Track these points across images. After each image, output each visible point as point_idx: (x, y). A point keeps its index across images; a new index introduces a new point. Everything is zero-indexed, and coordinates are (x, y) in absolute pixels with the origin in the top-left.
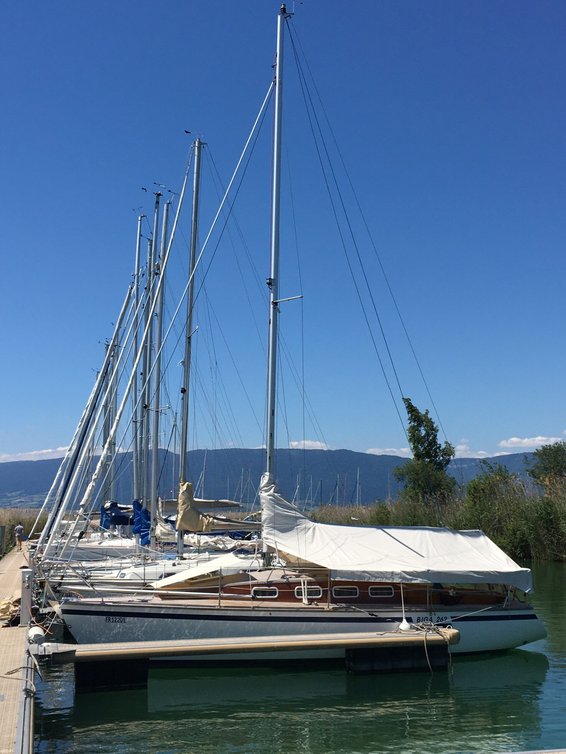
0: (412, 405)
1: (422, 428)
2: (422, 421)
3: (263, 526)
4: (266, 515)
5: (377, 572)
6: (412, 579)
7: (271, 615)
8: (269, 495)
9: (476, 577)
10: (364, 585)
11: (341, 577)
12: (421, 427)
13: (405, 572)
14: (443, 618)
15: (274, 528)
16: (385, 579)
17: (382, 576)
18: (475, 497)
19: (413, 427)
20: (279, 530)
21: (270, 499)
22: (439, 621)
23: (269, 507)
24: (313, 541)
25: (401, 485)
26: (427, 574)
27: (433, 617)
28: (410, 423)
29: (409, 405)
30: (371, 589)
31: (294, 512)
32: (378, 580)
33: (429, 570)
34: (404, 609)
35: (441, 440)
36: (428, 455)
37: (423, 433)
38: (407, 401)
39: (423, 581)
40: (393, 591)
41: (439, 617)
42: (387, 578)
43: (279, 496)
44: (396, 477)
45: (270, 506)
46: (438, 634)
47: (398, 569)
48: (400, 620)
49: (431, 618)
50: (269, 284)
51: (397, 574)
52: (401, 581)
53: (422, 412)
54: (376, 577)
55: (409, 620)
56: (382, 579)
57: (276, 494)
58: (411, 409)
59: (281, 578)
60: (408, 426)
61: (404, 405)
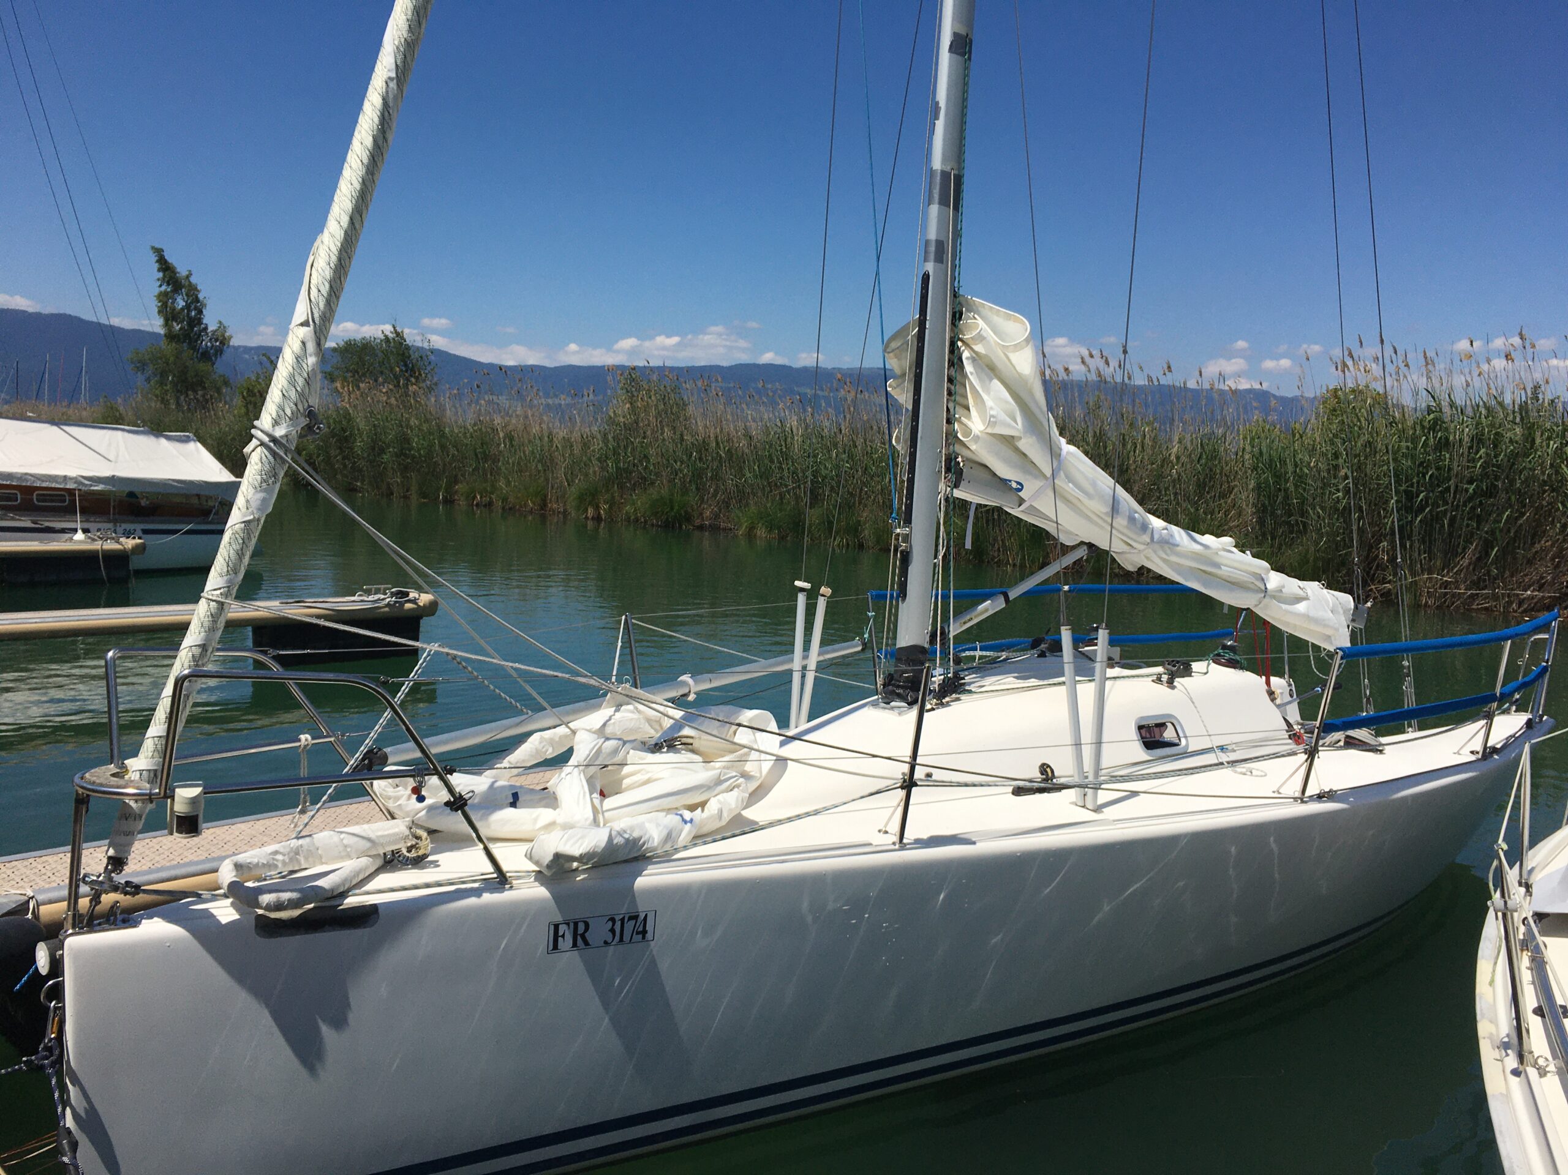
0: (167, 260)
1: (180, 297)
2: (181, 287)
5: (44, 476)
6: (91, 485)
10: (27, 490)
12: (177, 294)
13: (81, 476)
16: (54, 483)
17: (51, 480)
19: (166, 294)
25: (142, 378)
26: (112, 480)
27: (118, 529)
28: (160, 286)
29: (161, 258)
30: (37, 495)
32: (44, 485)
33: (113, 476)
34: (80, 519)
36: (187, 338)
38: (159, 253)
39: (105, 488)
40: (67, 498)
41: (126, 529)
42: (57, 483)
44: (136, 366)
46: (117, 544)
47: (72, 473)
48: (75, 531)
49: (115, 529)
51: (71, 479)
52: (77, 487)
53: (182, 270)
54: (43, 481)
55: (85, 531)
56: (50, 484)
58: (165, 266)
60: (157, 291)
61: (153, 258)
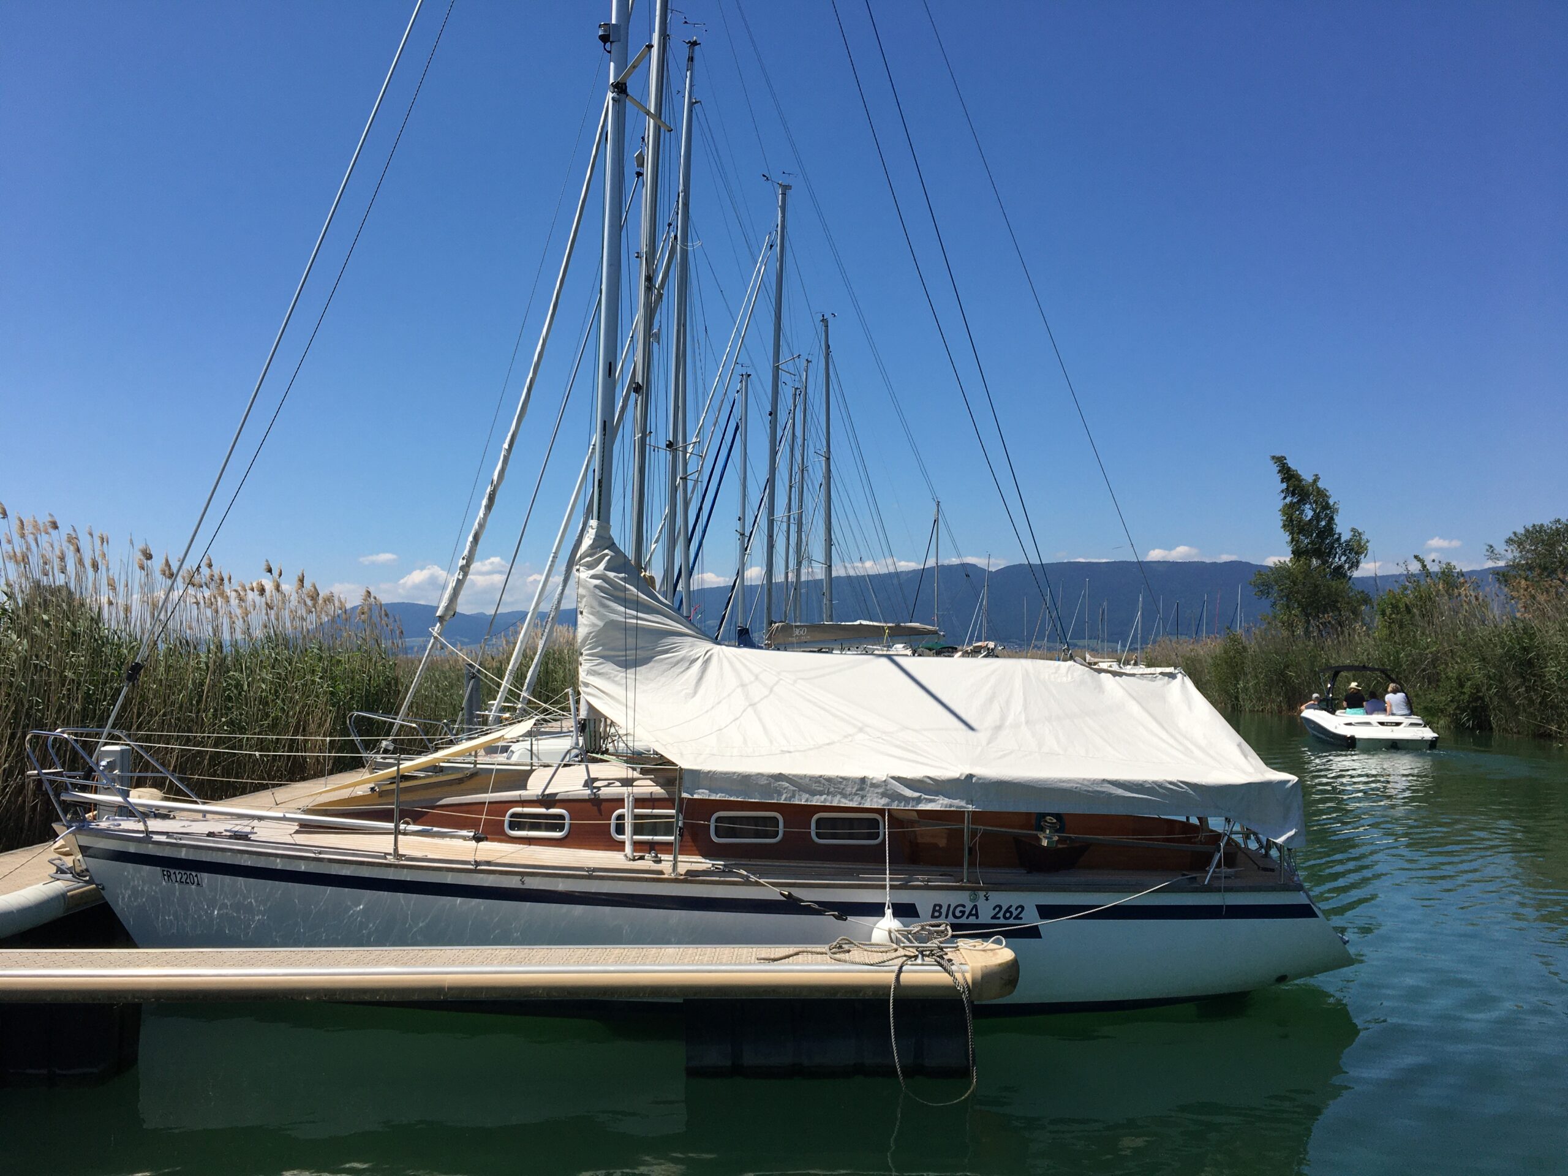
0: (1289, 468)
1: (1308, 506)
2: (1307, 495)
3: (582, 654)
4: (586, 625)
5: (818, 780)
6: (919, 800)
7: (523, 883)
8: (593, 577)
9: (1118, 797)
10: (798, 814)
11: (711, 790)
12: (1304, 504)
13: (899, 779)
14: (1012, 909)
15: (606, 658)
16: (839, 796)
17: (832, 789)
18: (1393, 622)
19: (1291, 505)
20: (618, 664)
21: (596, 586)
22: (1001, 915)
23: (592, 607)
24: (695, 693)
25: (1266, 603)
26: (966, 785)
27: (981, 903)
28: (1285, 498)
29: (1283, 466)
30: (819, 820)
31: (659, 618)
33: (970, 777)
34: (891, 880)
35: (1343, 528)
36: (1318, 553)
37: (1309, 514)
38: (1280, 461)
39: (951, 806)
40: (882, 829)
41: (1000, 907)
42: (845, 796)
43: (621, 579)
44: (1257, 589)
45: (595, 604)
46: (939, 968)
47: (879, 771)
48: (876, 910)
49: (975, 906)
50: (605, 39)
51: (874, 785)
52: (888, 804)
53: (1307, 477)
54: (813, 793)
55: (903, 911)
56: (829, 798)
57: (611, 574)
58: (1288, 475)
59: (584, 786)
60: (1280, 504)
61: (1275, 468)
